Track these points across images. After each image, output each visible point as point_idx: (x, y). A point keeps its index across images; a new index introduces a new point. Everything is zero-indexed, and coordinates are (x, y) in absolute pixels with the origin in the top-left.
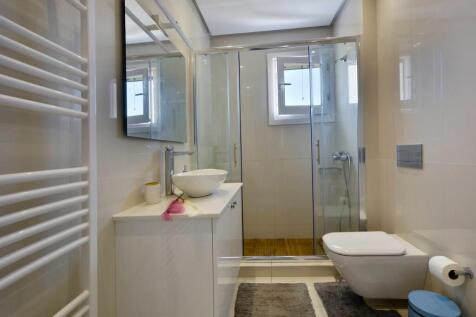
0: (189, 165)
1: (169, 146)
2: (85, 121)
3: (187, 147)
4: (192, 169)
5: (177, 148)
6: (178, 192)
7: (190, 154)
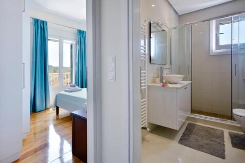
0: (168, 72)
1: (162, 66)
2: (145, 61)
3: (167, 66)
4: (169, 74)
5: (164, 67)
6: (164, 81)
7: (169, 69)
